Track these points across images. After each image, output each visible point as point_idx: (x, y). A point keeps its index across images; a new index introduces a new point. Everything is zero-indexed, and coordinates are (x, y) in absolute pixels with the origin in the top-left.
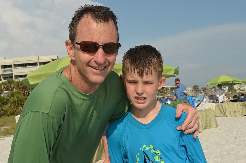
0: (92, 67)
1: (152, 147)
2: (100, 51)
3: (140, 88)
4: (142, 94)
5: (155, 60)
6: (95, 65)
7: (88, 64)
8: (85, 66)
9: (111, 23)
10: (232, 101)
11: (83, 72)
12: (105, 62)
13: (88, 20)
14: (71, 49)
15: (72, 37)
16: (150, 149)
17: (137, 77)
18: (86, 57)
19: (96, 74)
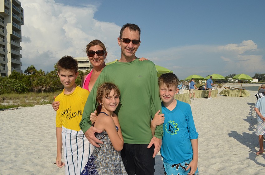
0: (127, 49)
1: (173, 122)
2: (131, 43)
3: (167, 93)
4: (168, 96)
5: (175, 81)
6: (128, 48)
7: (125, 48)
8: (124, 48)
9: (137, 31)
10: (198, 89)
11: (123, 51)
12: (132, 48)
13: (127, 29)
14: (120, 41)
15: (121, 36)
16: (173, 123)
17: (166, 88)
18: (125, 44)
19: (128, 52)
